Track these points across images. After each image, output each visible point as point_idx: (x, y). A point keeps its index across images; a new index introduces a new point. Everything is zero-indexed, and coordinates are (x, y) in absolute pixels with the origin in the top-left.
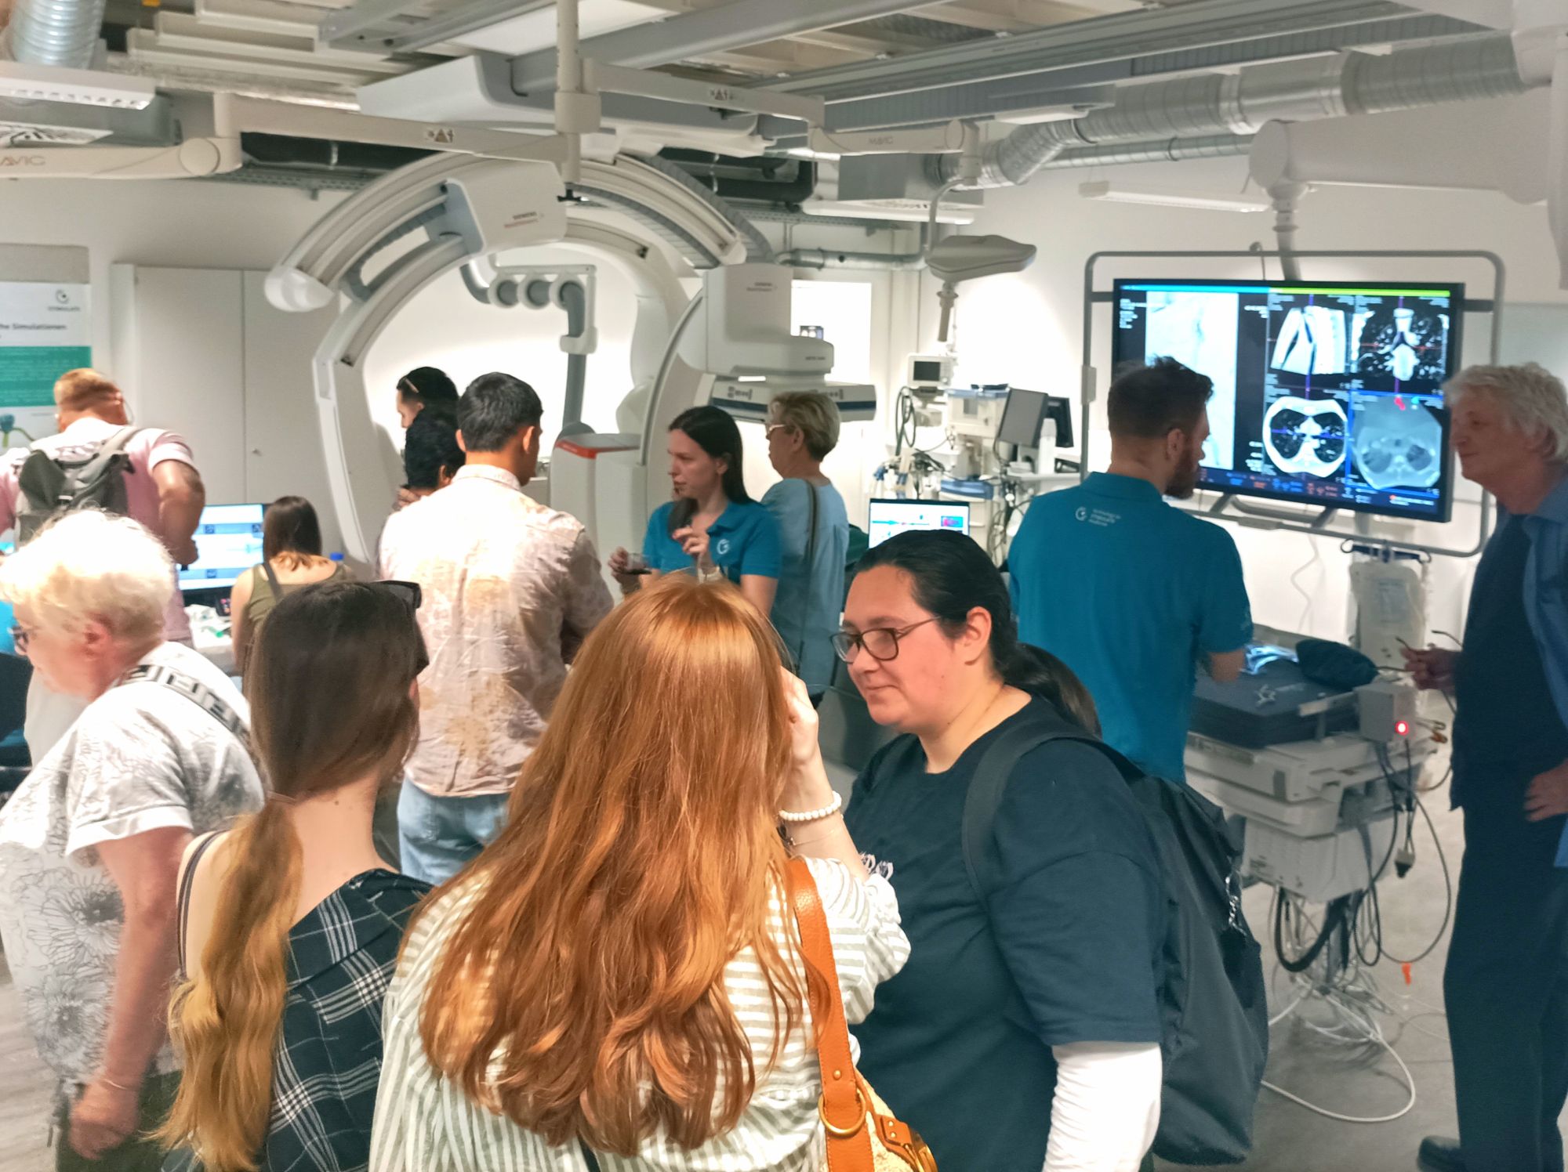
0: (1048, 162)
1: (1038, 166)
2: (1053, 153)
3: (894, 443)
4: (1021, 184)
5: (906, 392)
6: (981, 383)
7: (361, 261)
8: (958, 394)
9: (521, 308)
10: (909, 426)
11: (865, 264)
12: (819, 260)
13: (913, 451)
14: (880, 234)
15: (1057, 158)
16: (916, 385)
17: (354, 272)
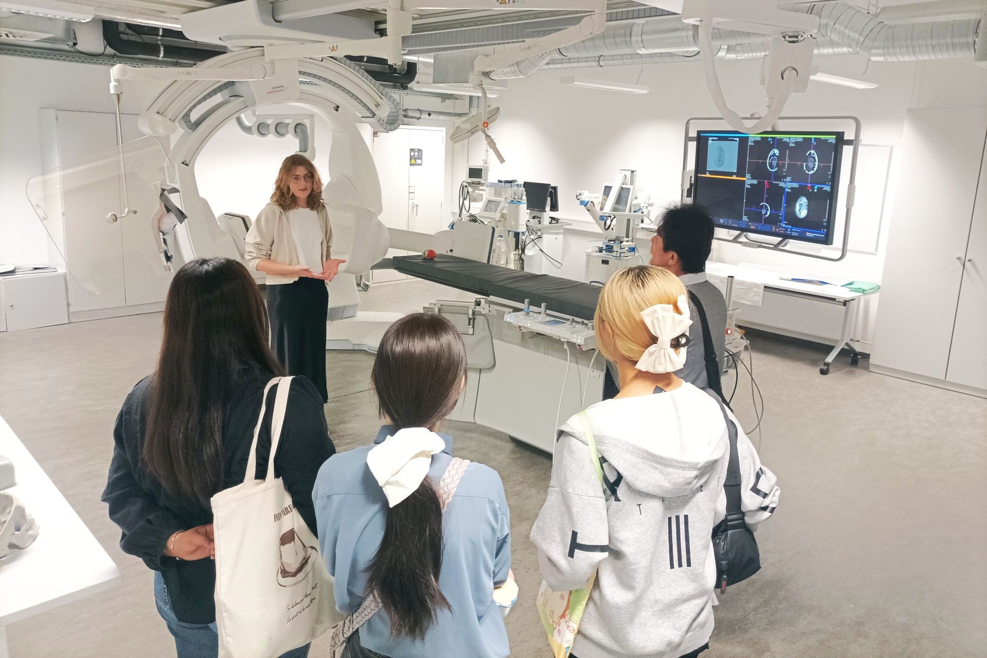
0: (542, 66)
1: (537, 68)
2: (545, 61)
3: (458, 211)
4: (528, 77)
5: (465, 184)
6: (503, 179)
7: (191, 110)
8: (492, 185)
9: (271, 137)
10: (467, 203)
11: (441, 117)
12: (418, 115)
13: (468, 214)
14: (448, 102)
15: (548, 64)
16: (470, 180)
17: (187, 116)
